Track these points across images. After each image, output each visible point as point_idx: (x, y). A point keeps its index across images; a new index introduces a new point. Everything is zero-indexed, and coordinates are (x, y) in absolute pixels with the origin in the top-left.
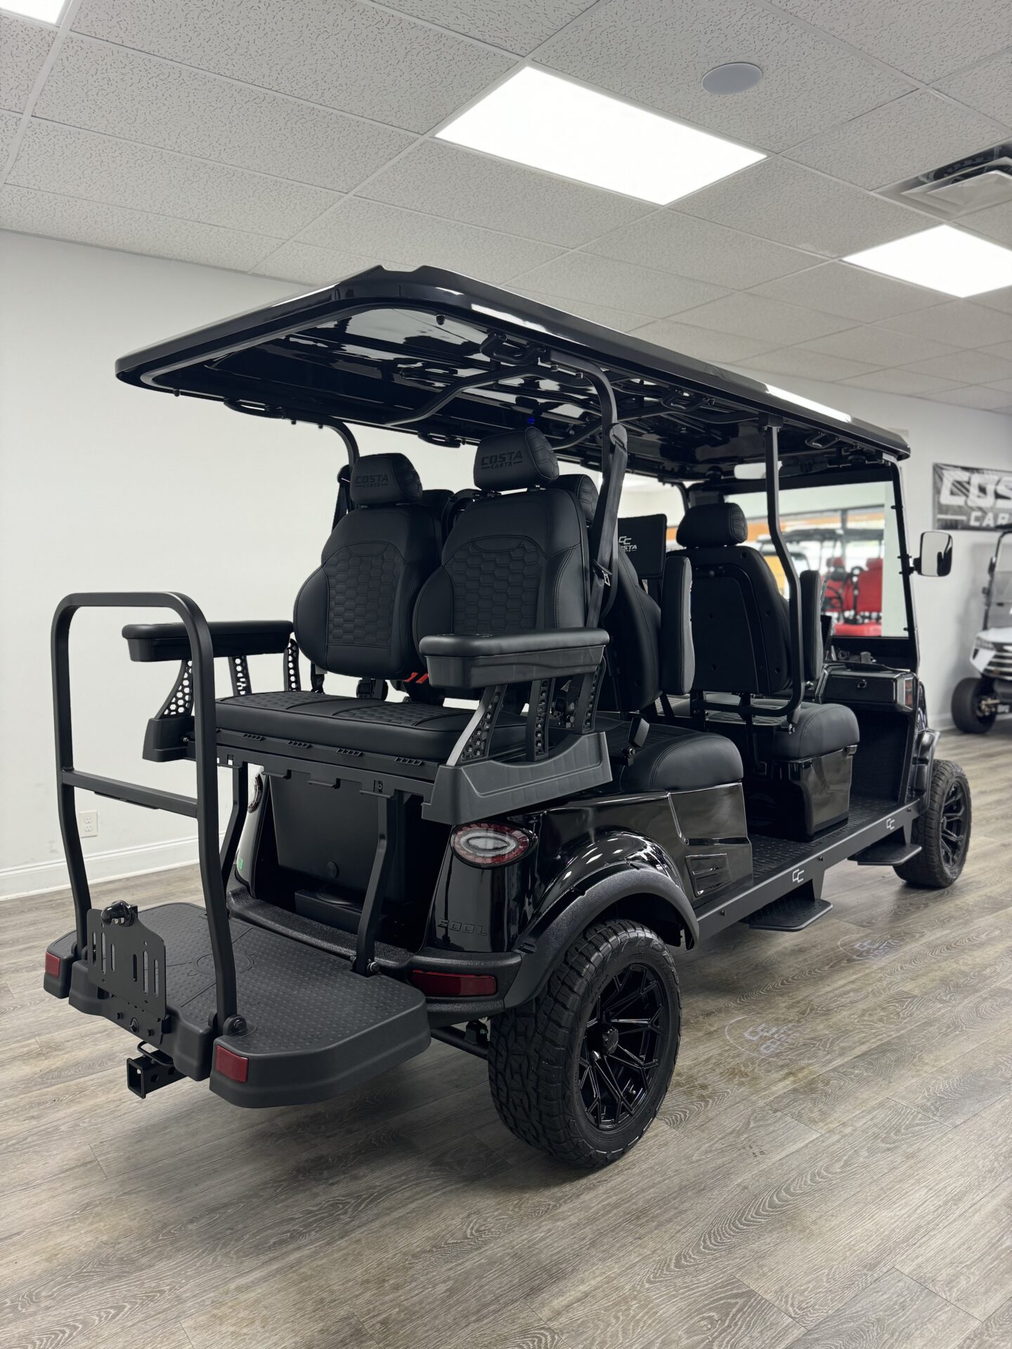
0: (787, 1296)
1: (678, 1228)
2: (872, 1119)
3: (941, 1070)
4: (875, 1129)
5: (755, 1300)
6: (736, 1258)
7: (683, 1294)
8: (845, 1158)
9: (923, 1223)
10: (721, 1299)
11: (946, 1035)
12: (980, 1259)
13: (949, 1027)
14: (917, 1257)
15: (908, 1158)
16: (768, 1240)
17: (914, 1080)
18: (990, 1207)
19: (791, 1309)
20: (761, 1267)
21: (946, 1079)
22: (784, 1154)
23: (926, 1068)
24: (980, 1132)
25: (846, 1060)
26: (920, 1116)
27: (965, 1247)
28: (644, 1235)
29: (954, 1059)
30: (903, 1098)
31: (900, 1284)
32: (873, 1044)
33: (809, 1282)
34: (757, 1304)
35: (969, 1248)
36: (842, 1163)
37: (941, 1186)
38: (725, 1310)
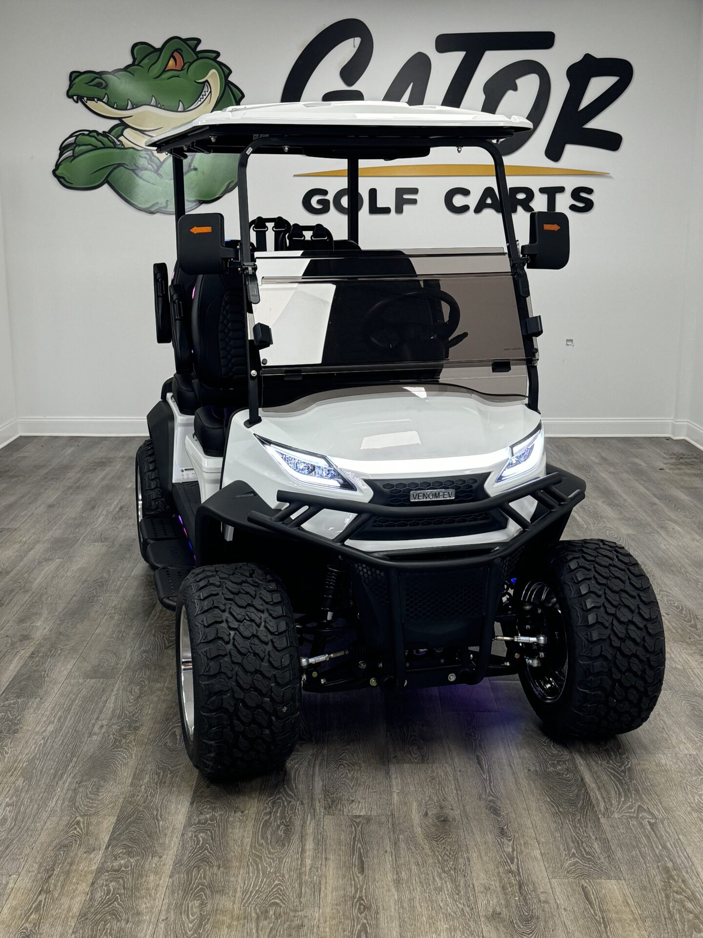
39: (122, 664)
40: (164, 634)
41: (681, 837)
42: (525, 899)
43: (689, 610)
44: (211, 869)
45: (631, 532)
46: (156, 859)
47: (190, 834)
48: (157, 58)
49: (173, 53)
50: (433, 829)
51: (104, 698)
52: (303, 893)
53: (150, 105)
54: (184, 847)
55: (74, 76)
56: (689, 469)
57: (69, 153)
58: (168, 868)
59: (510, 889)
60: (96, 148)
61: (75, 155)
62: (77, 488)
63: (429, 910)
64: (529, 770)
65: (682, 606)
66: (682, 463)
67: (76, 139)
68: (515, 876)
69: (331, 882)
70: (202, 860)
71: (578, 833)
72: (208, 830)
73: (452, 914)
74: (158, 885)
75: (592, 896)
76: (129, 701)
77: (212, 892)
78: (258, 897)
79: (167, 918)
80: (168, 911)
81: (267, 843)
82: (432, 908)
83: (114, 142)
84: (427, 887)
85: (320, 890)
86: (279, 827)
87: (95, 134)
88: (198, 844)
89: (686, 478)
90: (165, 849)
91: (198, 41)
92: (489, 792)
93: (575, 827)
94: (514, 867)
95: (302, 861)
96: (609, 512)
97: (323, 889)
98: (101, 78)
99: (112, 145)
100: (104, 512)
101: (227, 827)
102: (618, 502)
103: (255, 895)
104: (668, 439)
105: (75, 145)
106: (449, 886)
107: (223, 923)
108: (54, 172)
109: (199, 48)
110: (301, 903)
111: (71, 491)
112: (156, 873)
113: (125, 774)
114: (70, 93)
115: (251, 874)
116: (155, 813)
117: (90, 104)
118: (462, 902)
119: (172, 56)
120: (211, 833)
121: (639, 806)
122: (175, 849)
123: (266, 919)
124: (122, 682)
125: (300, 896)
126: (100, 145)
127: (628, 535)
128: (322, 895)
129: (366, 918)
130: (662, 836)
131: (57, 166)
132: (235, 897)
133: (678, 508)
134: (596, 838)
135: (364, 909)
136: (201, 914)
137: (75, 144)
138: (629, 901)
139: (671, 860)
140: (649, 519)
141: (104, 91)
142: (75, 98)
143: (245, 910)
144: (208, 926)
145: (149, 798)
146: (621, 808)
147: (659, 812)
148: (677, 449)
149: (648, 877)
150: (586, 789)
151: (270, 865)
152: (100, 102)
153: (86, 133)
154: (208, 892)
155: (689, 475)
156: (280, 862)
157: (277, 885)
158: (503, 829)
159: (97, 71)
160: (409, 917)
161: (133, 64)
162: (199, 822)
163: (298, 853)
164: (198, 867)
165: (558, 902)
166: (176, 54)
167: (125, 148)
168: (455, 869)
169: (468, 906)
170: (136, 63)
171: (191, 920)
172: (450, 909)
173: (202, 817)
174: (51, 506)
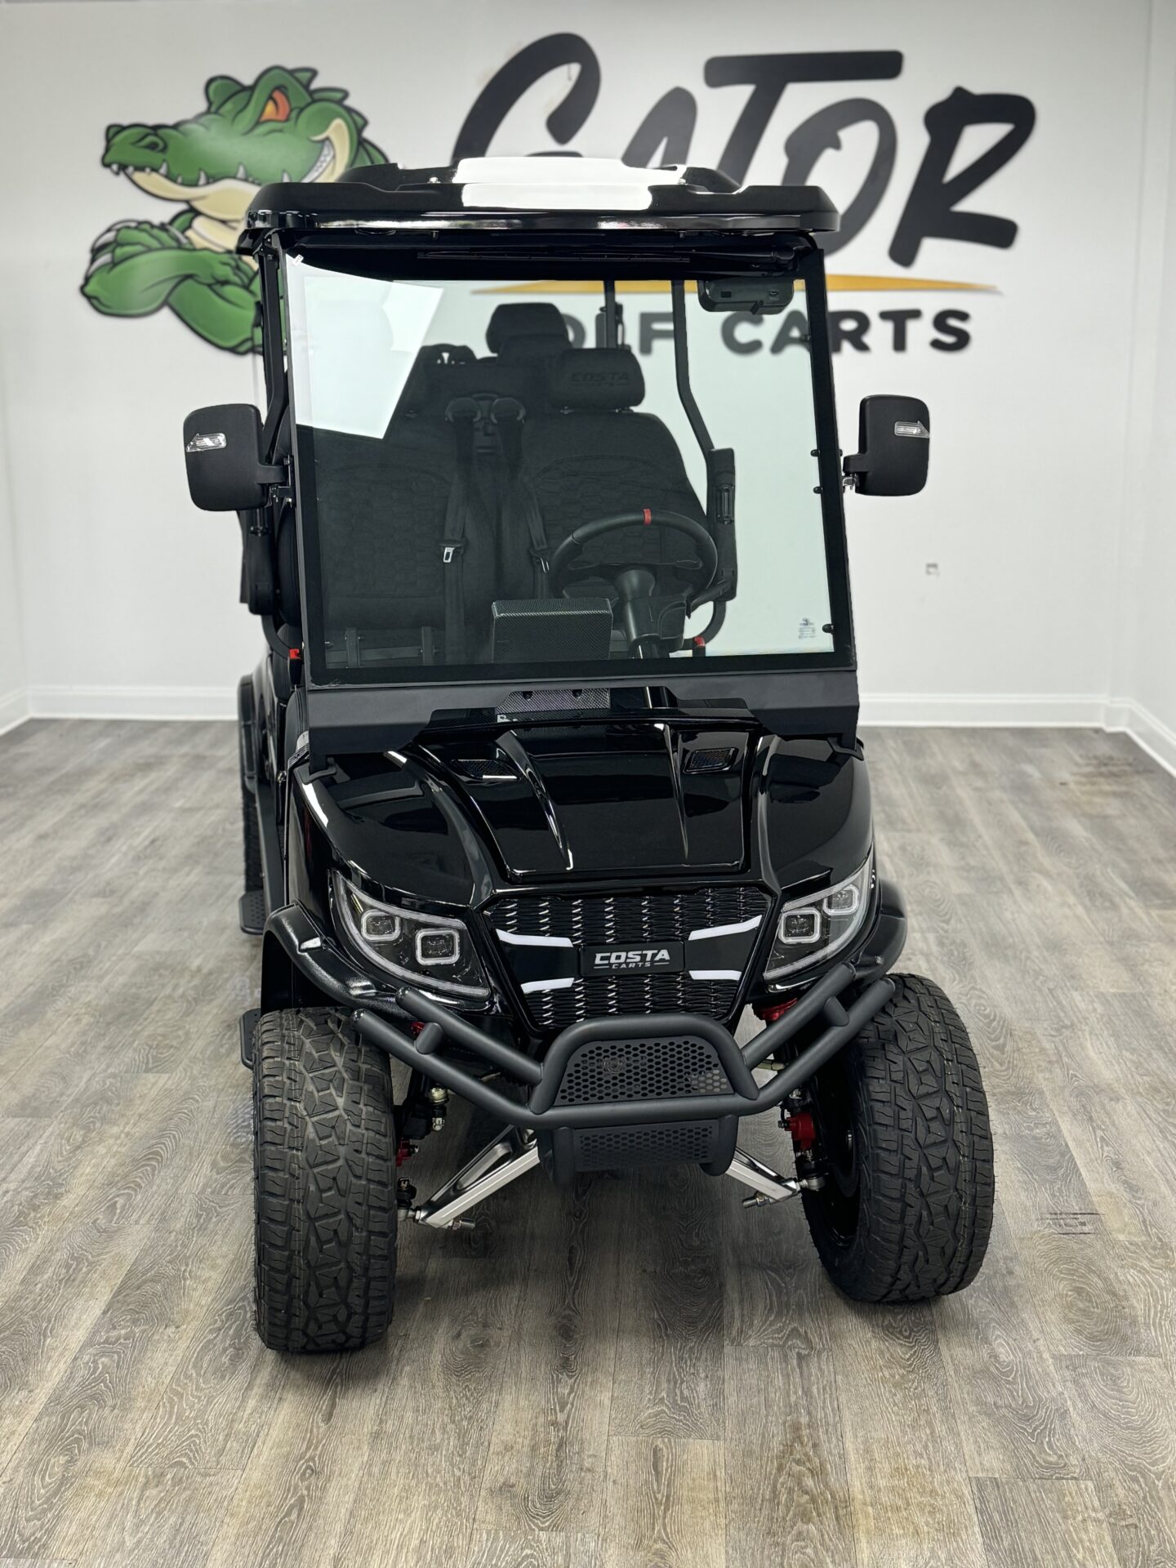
11: (83, 1043)
13: (85, 1051)
23: (83, 1011)
39: (69, 1096)
40: (151, 1047)
41: (839, 1378)
42: (559, 1466)
43: (1004, 1021)
44: (101, 1410)
45: (966, 889)
46: (24, 1393)
47: (86, 1358)
48: (245, 102)
49: (273, 91)
50: (460, 1358)
51: (24, 1149)
52: (227, 1449)
53: (234, 177)
54: (71, 1377)
55: (113, 132)
56: (1109, 784)
57: (105, 258)
58: (36, 1408)
59: (542, 1450)
60: (150, 250)
61: (116, 260)
62: (96, 807)
63: (408, 1478)
64: (645, 1271)
65: (995, 1016)
66: (1101, 774)
67: (116, 236)
68: (558, 1431)
69: (275, 1433)
70: (92, 1397)
71: (681, 1367)
72: (114, 1352)
73: (441, 1485)
74: (13, 1433)
75: (665, 1464)
76: (62, 1153)
77: (90, 1444)
78: (158, 1454)
79: (11, 1480)
80: (16, 1469)
81: (198, 1375)
82: (413, 1475)
83: (177, 240)
84: (417, 1445)
85: (254, 1446)
86: (225, 1350)
87: (146, 227)
88: (94, 1372)
89: (1098, 800)
90: (41, 1379)
91: (314, 73)
92: (569, 1303)
93: (681, 1358)
94: (561, 1418)
95: (243, 1401)
96: (944, 856)
97: (260, 1441)
98: (156, 135)
99: (174, 244)
100: (124, 848)
101: (146, 1349)
102: (964, 839)
103: (153, 1451)
104: (1097, 731)
105: (114, 245)
106: (451, 1444)
107: (92, 1488)
108: (82, 289)
109: (316, 84)
110: (218, 1463)
111: (83, 812)
112: (17, 1414)
113: (19, 1266)
114: (107, 160)
115: (158, 1420)
116: (45, 1325)
117: (139, 177)
118: (462, 1467)
119: (271, 98)
120: (119, 1357)
121: (795, 1330)
122: (57, 1380)
123: (157, 1486)
124: (60, 1123)
125: (221, 1452)
126: (154, 244)
127: (959, 896)
128: (255, 1451)
129: (308, 1488)
130: (810, 1375)
131: (87, 279)
132: (122, 1452)
133: (1061, 851)
134: (707, 1377)
135: (311, 1475)
136: (64, 1476)
137: (117, 243)
138: (718, 1473)
139: (809, 1413)
140: (1003, 867)
141: (161, 156)
142: (115, 167)
143: (131, 1471)
144: (68, 1494)
145: (43, 1302)
146: (764, 1331)
147: (821, 1339)
148: (1104, 749)
149: (763, 1437)
150: (721, 1301)
151: (192, 1408)
152: (154, 175)
153: (133, 225)
154: (85, 1445)
155: (1105, 794)
156: (209, 1403)
157: (192, 1436)
158: (568, 1359)
159: (151, 122)
160: (374, 1488)
161: (208, 112)
162: (106, 1342)
163: (240, 1390)
164: (82, 1407)
165: (609, 1470)
166: (277, 95)
167: (194, 250)
168: (471, 1417)
169: (469, 1474)
170: (213, 109)
171: (45, 1484)
172: (441, 1477)
173: (114, 1333)
174: (42, 837)
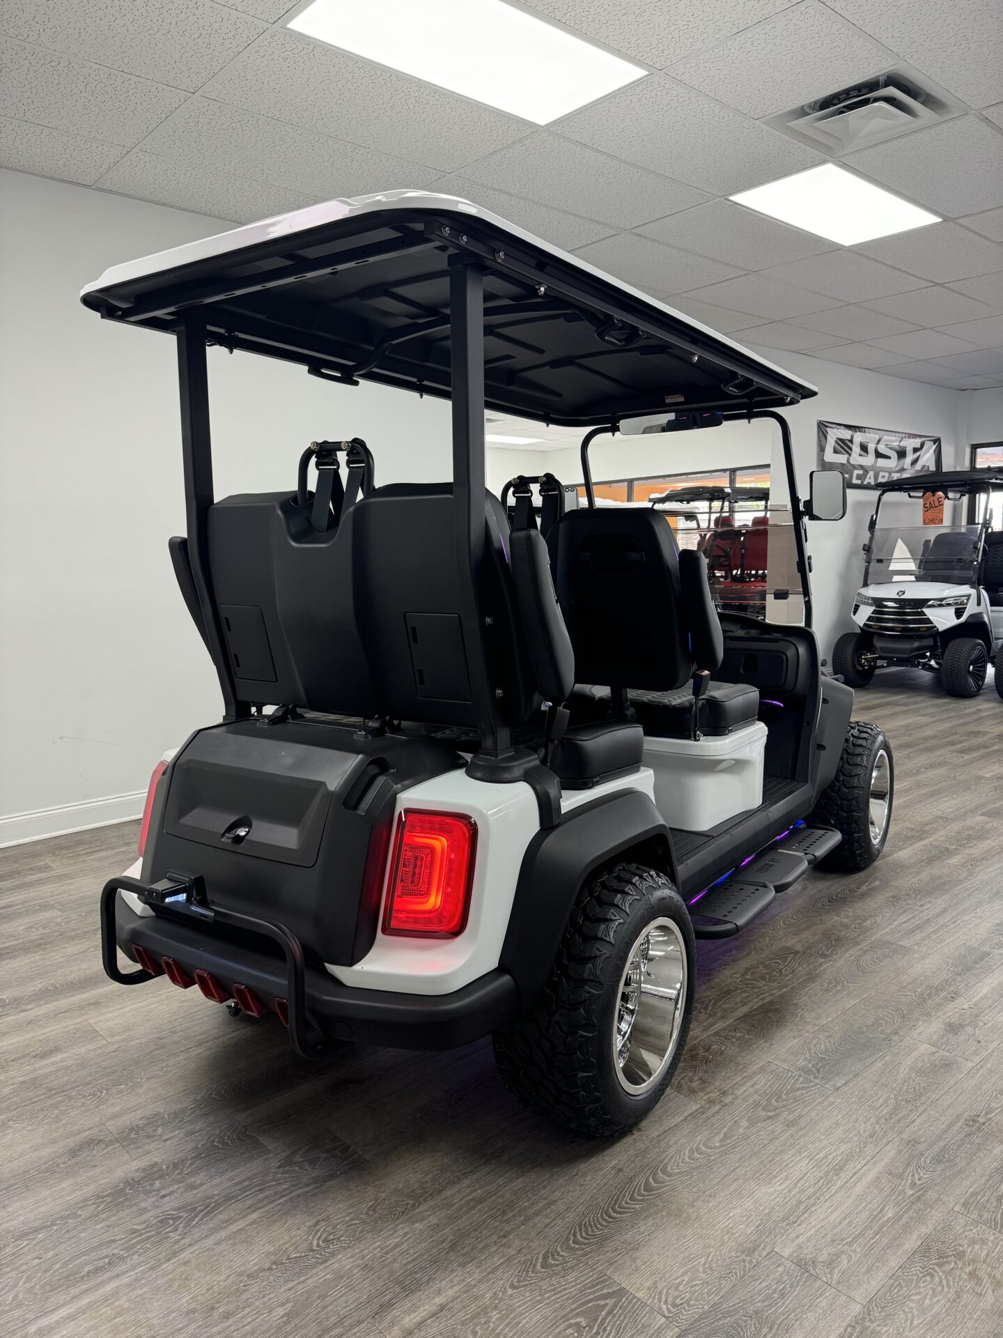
0: (660, 1293)
1: (547, 1221)
2: (753, 1086)
3: (823, 1029)
4: (756, 1097)
5: (627, 1299)
6: (608, 1252)
7: (548, 1298)
8: (725, 1130)
9: (803, 1197)
10: (590, 1301)
12: (861, 1234)
14: (797, 1237)
15: (788, 1126)
16: (643, 1229)
17: (795, 1041)
18: (871, 1176)
19: (664, 1307)
20: (634, 1260)
21: (827, 1037)
22: (661, 1129)
24: (861, 1093)
25: (727, 1023)
26: (801, 1079)
27: (846, 1222)
28: (509, 1233)
29: (835, 1015)
30: (785, 1061)
31: (780, 1269)
32: (756, 1003)
33: (684, 1274)
34: (628, 1304)
35: (850, 1223)
36: (721, 1136)
37: (821, 1155)
38: (592, 1315)
